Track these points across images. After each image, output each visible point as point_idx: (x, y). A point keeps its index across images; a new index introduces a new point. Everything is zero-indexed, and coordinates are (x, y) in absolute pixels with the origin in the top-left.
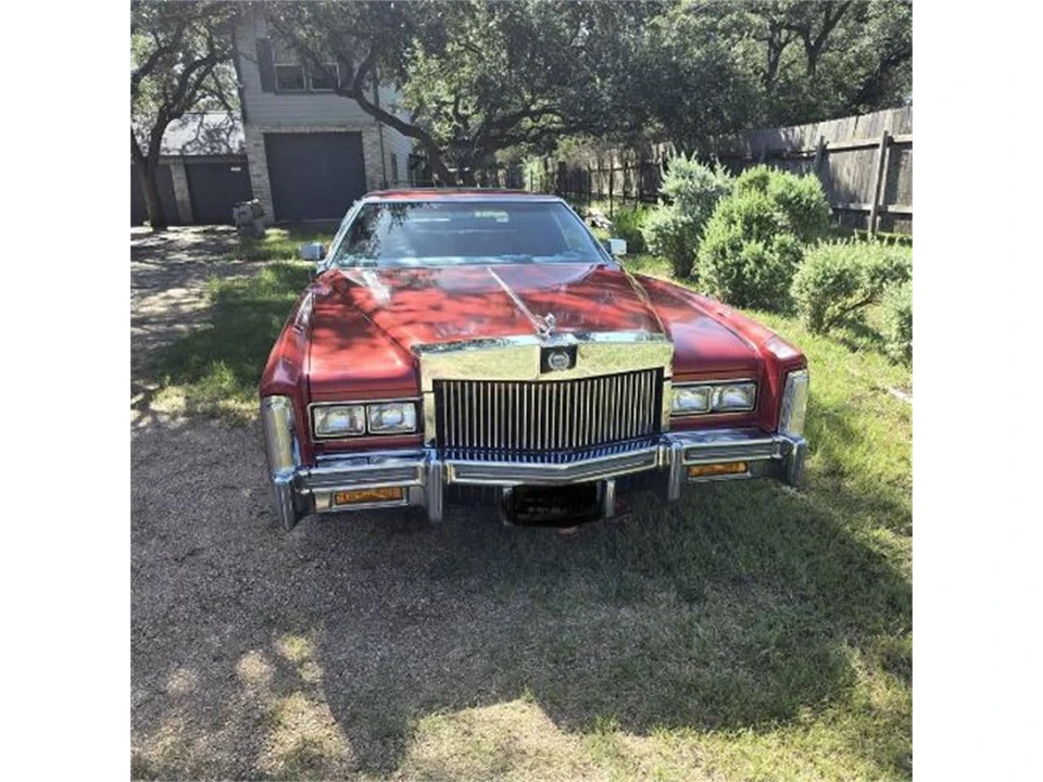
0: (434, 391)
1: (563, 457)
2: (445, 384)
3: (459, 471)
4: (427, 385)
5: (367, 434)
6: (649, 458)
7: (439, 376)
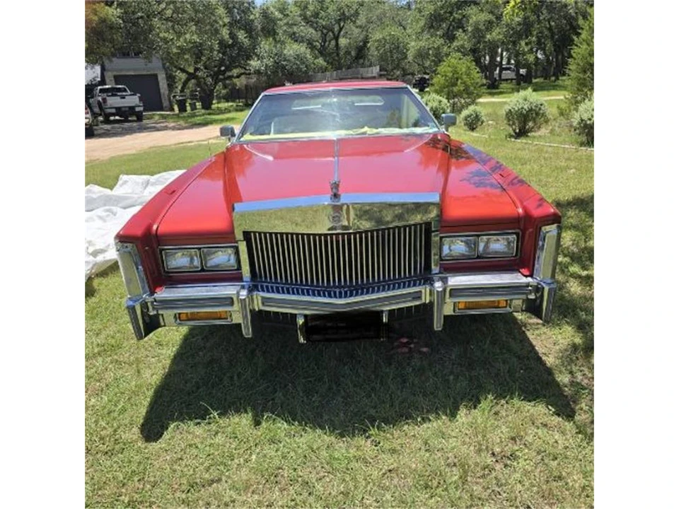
0: (244, 240)
1: (346, 293)
2: (252, 234)
3: (265, 300)
4: (239, 236)
5: (203, 270)
6: (417, 296)
7: (248, 229)
